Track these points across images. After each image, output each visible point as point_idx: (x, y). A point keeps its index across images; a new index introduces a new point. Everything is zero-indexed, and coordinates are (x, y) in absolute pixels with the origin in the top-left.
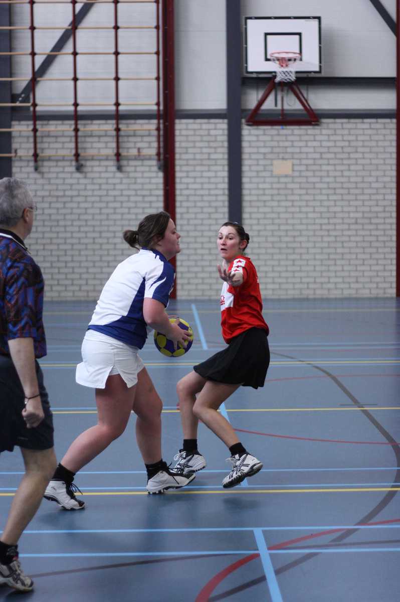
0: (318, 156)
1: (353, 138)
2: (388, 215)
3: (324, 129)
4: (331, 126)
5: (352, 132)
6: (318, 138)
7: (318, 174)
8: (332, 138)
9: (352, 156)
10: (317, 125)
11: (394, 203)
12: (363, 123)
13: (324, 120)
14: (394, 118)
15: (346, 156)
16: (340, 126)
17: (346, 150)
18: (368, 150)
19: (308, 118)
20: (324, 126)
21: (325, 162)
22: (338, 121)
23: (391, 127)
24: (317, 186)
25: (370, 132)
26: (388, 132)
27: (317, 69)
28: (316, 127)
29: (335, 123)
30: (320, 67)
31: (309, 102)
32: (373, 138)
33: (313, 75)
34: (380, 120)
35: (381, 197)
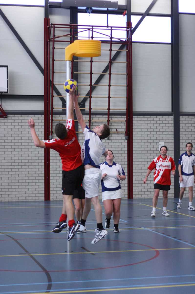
0: (6, 133)
1: (24, 124)
2: (40, 161)
3: (10, 120)
4: (13, 118)
5: (23, 121)
6: (6, 124)
7: (6, 141)
8: (13, 124)
9: (23, 133)
10: (6, 118)
11: (43, 155)
12: (28, 117)
13: (9, 115)
14: (43, 115)
15: (20, 133)
16: (17, 118)
17: (20, 130)
19: (2, 114)
20: (10, 118)
21: (10, 135)
22: (16, 116)
23: (41, 119)
24: (6, 147)
26: (40, 121)
27: (6, 91)
28: (6, 119)
30: (8, 90)
31: (2, 106)
33: (4, 94)
34: (36, 116)
35: (37, 153)
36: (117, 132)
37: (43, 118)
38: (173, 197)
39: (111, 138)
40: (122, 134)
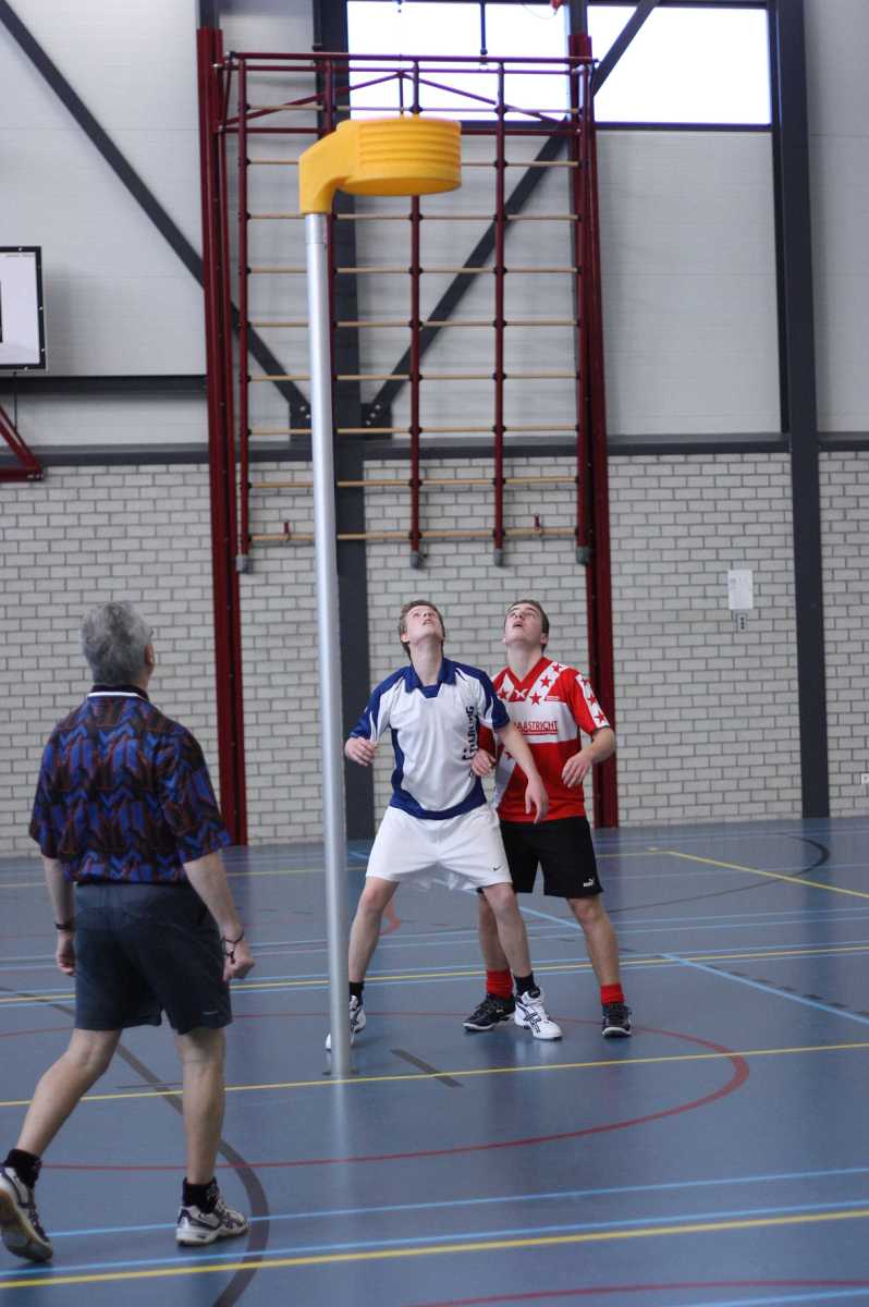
0: (43, 547)
1: (118, 506)
2: (197, 670)
3: (55, 488)
4: (70, 482)
5: (115, 493)
6: (40, 508)
7: (44, 585)
8: (71, 507)
9: (116, 545)
10: (40, 480)
11: (211, 644)
12: (137, 473)
13: (52, 470)
14: (204, 463)
15: (104, 545)
16: (87, 481)
17: (102, 532)
18: (150, 531)
19: (17, 466)
20: (55, 482)
21: (60, 559)
22: (84, 470)
23: (198, 482)
24: (43, 611)
25: (153, 493)
26: (192, 492)
27: (36, 360)
28: (37, 485)
29: (77, 475)
30: (42, 355)
31: (20, 431)
32: (160, 505)
33: (26, 373)
34: (174, 468)
35: (182, 632)
36: (541, 533)
37: (206, 479)
38: (798, 816)
39: (513, 559)
40: (559, 537)
